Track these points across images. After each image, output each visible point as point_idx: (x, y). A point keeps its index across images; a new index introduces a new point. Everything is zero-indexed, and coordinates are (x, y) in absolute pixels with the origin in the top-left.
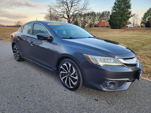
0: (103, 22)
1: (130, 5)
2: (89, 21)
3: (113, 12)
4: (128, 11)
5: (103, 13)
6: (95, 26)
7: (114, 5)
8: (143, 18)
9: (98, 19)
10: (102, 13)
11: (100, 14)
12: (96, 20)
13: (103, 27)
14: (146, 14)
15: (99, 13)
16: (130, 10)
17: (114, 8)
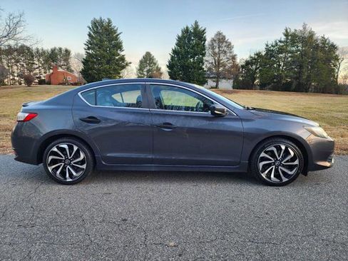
0: (63, 73)
1: (121, 43)
2: (15, 67)
3: (89, 53)
4: (119, 55)
5: (53, 51)
6: (41, 82)
7: (87, 38)
8: (139, 70)
9: (43, 64)
10: (50, 50)
11: (44, 52)
12: (35, 66)
13: (63, 84)
14: (141, 62)
15: (41, 51)
16: (122, 53)
17: (90, 45)
